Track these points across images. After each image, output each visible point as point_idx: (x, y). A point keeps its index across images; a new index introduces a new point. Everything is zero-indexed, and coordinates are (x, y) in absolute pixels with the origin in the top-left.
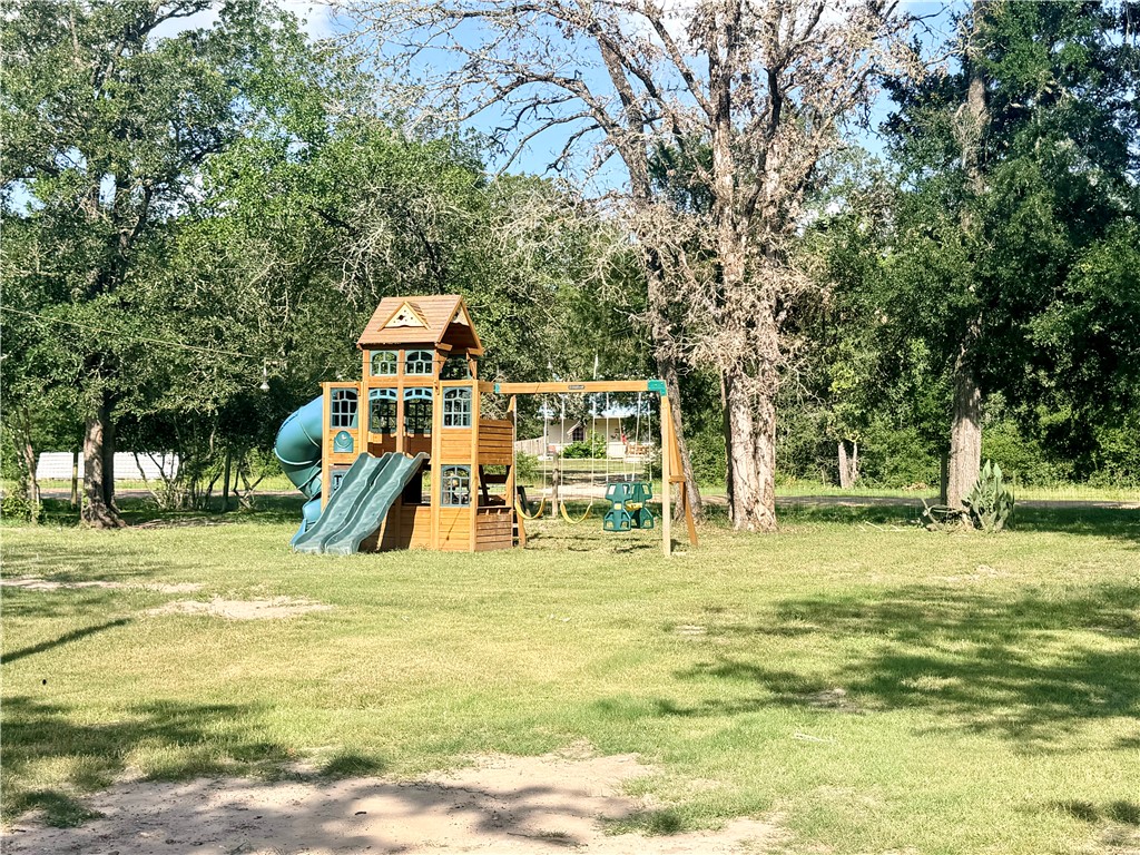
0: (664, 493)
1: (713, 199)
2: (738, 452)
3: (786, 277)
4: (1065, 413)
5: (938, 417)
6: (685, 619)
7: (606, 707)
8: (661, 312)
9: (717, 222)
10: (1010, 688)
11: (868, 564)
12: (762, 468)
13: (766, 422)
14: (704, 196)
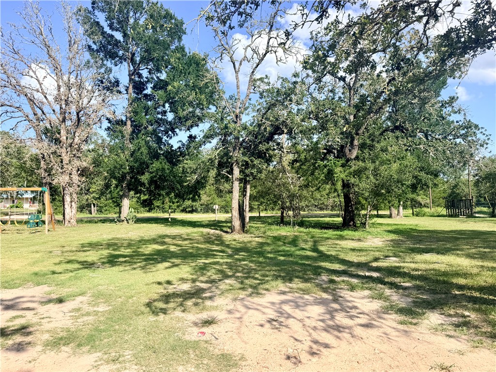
0: (46, 217)
1: (60, 142)
2: (66, 206)
3: (81, 163)
4: (146, 197)
5: (117, 198)
6: (55, 249)
7: (36, 274)
8: (44, 170)
9: (61, 148)
10: (140, 259)
11: (102, 233)
12: (73, 210)
13: (74, 199)
14: (58, 141)
